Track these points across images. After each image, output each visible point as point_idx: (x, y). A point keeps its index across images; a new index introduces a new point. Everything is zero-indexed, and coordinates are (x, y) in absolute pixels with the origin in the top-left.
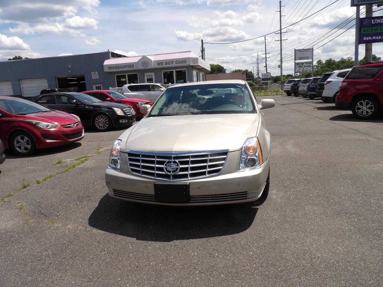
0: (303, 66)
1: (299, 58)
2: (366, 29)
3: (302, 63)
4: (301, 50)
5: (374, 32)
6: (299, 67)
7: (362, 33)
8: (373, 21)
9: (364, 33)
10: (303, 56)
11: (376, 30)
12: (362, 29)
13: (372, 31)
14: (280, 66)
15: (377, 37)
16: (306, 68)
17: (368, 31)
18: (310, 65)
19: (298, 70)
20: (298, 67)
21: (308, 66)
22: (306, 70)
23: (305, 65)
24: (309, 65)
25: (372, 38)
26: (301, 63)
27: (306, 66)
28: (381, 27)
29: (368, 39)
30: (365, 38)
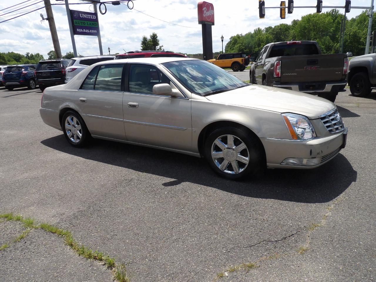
2: (77, 21)
5: (83, 25)
7: (75, 24)
8: (80, 14)
9: (76, 24)
11: (84, 23)
12: (75, 21)
13: (82, 24)
15: (86, 30)
17: (79, 24)
25: (83, 30)
28: (88, 22)
29: (80, 31)
30: (78, 30)
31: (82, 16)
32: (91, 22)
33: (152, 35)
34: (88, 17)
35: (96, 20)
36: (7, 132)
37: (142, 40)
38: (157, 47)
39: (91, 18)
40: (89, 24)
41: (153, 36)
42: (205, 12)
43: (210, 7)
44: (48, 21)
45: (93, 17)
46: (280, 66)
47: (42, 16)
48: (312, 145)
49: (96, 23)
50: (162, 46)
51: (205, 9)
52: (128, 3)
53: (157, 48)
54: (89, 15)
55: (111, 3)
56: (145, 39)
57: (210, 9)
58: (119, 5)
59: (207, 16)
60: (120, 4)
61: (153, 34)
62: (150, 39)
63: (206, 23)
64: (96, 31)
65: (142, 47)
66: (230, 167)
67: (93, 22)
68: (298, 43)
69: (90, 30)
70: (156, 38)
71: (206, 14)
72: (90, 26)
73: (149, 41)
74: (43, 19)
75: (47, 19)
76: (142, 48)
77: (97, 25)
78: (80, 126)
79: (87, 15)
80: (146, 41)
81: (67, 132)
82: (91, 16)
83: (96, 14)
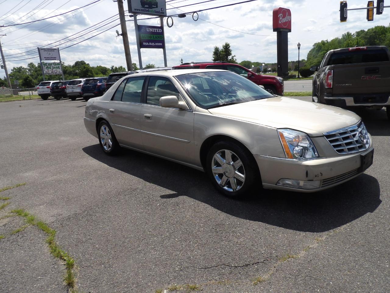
0: (52, 68)
1: (45, 58)
3: (50, 64)
4: (46, 50)
5: (149, 39)
6: (47, 68)
9: (143, 39)
10: (49, 56)
11: (150, 37)
12: (142, 35)
14: (4, 67)
15: (152, 43)
16: (55, 69)
18: (59, 67)
19: (46, 72)
20: (45, 68)
21: (57, 68)
22: (56, 71)
23: (53, 65)
24: (57, 66)
25: (149, 44)
26: (48, 64)
27: (55, 68)
28: (153, 35)
29: (146, 45)
30: (144, 44)
31: (148, 30)
32: (157, 36)
33: (224, 44)
34: (154, 30)
35: (162, 33)
36: (63, 138)
37: (214, 51)
38: (229, 57)
39: (157, 31)
40: (155, 37)
41: (225, 46)
42: (281, 18)
43: (287, 13)
44: (122, 36)
45: (159, 30)
46: (332, 75)
47: (117, 32)
48: (308, 166)
49: (162, 36)
50: (235, 56)
51: (281, 16)
52: (193, 14)
53: (229, 59)
54: (155, 29)
55: (178, 15)
56: (217, 49)
57: (287, 16)
58: (184, 17)
59: (283, 22)
60: (186, 16)
61: (226, 44)
62: (222, 49)
63: (282, 30)
64: (161, 44)
65: (213, 57)
66: (228, 184)
67: (159, 36)
68: (362, 49)
69: (156, 43)
70: (229, 48)
71: (282, 20)
72: (156, 39)
73: (221, 51)
74: (118, 35)
75: (121, 35)
76: (213, 59)
77: (162, 38)
78: (110, 135)
79: (153, 29)
80: (218, 51)
81: (101, 139)
82: (157, 29)
83: (162, 27)
